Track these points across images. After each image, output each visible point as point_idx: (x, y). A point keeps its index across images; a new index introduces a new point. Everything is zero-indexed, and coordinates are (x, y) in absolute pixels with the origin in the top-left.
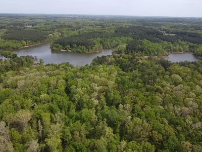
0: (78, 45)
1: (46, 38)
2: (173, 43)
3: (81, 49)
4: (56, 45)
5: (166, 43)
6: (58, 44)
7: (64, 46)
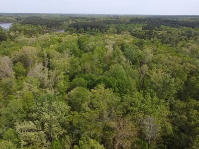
0: (92, 28)
1: (61, 25)
2: (193, 28)
3: (95, 31)
4: (71, 29)
5: (185, 27)
6: (72, 28)
7: (78, 29)
